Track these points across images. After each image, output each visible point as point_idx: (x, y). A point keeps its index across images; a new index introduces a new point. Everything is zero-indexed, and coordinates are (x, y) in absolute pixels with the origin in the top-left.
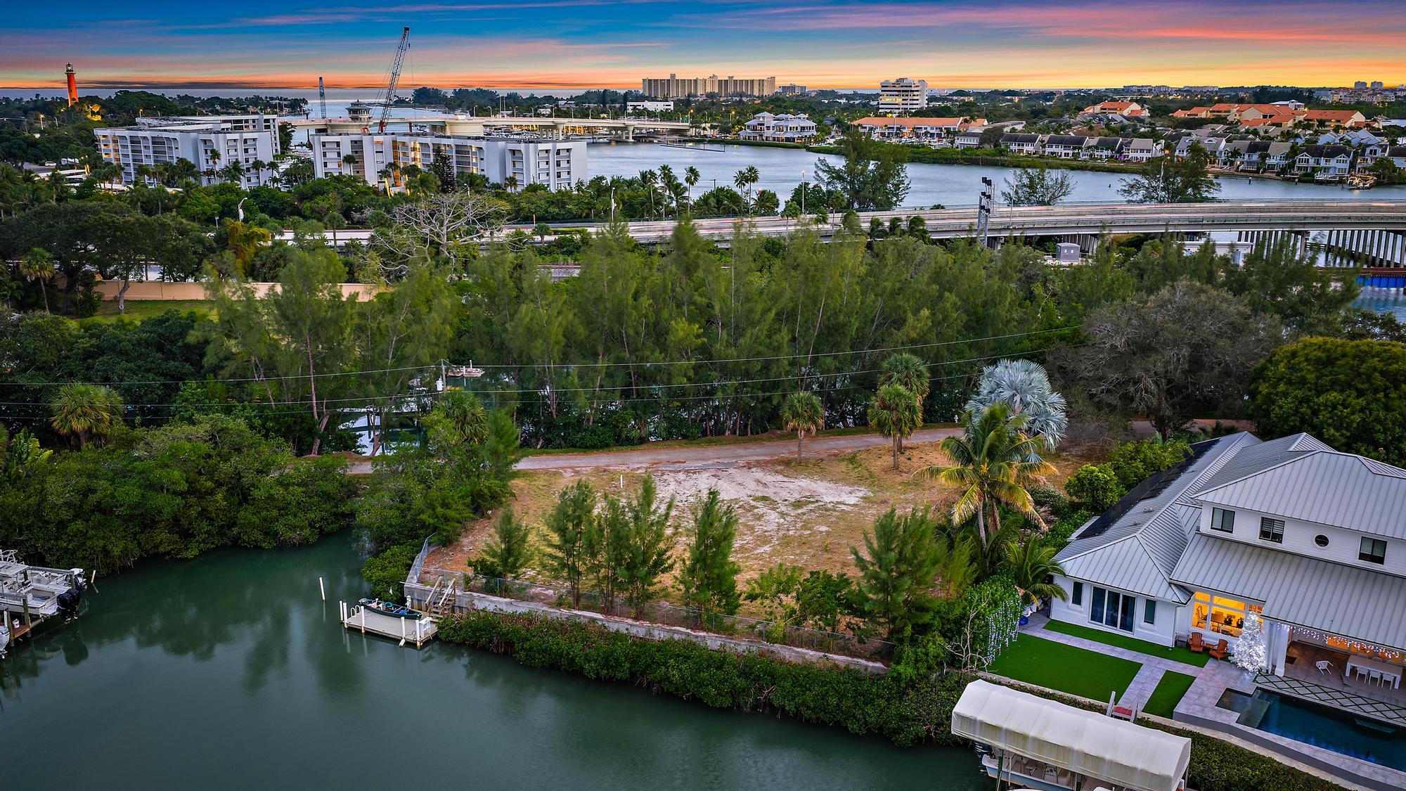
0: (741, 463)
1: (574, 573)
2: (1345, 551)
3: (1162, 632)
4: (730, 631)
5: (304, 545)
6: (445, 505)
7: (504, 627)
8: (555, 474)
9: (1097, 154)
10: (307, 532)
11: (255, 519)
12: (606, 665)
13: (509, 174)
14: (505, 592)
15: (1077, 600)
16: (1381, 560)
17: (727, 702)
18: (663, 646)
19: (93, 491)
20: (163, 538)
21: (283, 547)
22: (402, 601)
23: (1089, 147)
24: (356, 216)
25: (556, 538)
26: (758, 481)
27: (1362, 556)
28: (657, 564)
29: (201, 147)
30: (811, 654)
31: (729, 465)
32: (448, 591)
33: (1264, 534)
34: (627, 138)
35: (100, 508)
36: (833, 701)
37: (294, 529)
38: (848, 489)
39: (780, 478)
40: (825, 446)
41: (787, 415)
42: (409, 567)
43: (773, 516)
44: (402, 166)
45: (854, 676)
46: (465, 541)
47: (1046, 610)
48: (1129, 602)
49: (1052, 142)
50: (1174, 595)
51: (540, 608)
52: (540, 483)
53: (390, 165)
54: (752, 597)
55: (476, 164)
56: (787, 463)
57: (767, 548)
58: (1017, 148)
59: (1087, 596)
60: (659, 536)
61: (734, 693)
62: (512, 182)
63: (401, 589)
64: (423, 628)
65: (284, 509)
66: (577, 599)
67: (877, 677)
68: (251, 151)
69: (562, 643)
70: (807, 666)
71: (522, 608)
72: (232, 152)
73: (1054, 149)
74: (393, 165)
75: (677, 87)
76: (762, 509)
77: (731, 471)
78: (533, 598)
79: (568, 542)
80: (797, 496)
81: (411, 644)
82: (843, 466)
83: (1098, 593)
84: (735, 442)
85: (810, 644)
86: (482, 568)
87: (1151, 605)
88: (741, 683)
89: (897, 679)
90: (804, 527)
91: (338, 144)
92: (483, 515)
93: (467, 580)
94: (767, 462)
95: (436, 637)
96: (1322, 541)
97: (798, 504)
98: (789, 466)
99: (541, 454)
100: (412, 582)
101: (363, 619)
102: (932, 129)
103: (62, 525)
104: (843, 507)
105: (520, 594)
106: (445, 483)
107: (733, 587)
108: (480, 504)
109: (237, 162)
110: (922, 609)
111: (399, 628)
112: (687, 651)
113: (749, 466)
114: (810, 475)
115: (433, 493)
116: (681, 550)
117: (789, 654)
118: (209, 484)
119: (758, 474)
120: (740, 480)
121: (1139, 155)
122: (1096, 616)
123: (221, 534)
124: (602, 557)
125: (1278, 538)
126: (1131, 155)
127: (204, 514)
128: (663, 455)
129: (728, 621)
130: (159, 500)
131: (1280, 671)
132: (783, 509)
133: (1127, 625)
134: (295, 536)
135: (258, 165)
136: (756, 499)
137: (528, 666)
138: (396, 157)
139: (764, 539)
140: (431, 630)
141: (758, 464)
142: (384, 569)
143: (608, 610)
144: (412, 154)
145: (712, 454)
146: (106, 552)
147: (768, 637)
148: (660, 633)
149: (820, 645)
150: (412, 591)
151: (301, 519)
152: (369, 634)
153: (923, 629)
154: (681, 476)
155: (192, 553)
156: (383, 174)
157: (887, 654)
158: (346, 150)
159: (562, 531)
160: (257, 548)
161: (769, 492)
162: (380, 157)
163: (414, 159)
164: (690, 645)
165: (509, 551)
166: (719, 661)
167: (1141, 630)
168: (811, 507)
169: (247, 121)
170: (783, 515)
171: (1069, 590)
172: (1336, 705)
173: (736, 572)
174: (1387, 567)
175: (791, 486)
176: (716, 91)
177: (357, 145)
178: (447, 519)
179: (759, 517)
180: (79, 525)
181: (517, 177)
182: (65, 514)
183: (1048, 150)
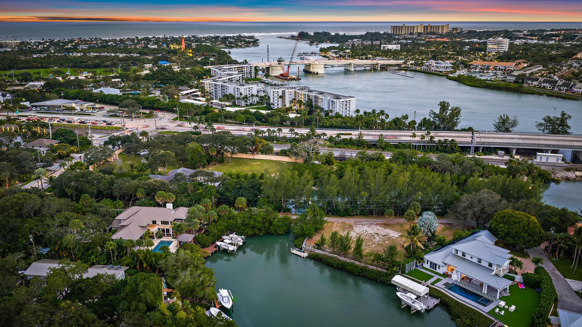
0: (375, 223)
1: (334, 247)
2: (475, 260)
3: (441, 271)
4: (361, 262)
5: (282, 235)
6: (310, 230)
7: (320, 256)
8: (333, 222)
9: (562, 88)
10: (283, 232)
11: (273, 229)
12: (338, 265)
13: (331, 109)
14: (321, 249)
15: (427, 263)
16: (480, 263)
17: (358, 274)
18: (348, 263)
19: (245, 221)
20: (257, 231)
21: (279, 235)
22: (302, 249)
23: (559, 86)
24: (284, 123)
25: (331, 241)
26: (378, 229)
27: (478, 262)
28: (349, 248)
29: (236, 90)
30: (375, 268)
31: (372, 224)
32: (310, 248)
33: (463, 255)
34: (378, 67)
35: (246, 225)
36: (375, 276)
37: (281, 231)
38: (397, 233)
39: (383, 228)
40: (396, 221)
41: (386, 214)
42: (303, 242)
43: (378, 238)
44: (297, 100)
45: (381, 272)
46: (314, 238)
47: (422, 265)
48: (436, 265)
49: (544, 81)
50: (443, 265)
51: (327, 253)
52: (329, 225)
53: (293, 99)
54: (365, 256)
55: (320, 102)
56: (385, 225)
57: (374, 246)
58: (530, 82)
59: (429, 263)
60: (349, 242)
61: (359, 273)
62: (331, 111)
63: (302, 246)
64: (306, 255)
65: (279, 226)
66: (334, 253)
67: (384, 273)
68: (251, 91)
69: (330, 260)
70: (373, 270)
71: (324, 253)
72: (245, 92)
73: (545, 85)
74: (294, 99)
75: (406, 29)
76: (376, 236)
77: (372, 225)
78: (326, 251)
79: (333, 242)
80: (385, 234)
81: (303, 257)
82: (398, 227)
83: (431, 263)
84: (375, 218)
85: (374, 266)
86: (317, 244)
87: (439, 266)
88: (360, 271)
89: (387, 273)
90: (383, 242)
91: (278, 92)
92: (317, 232)
93: (314, 246)
94: (381, 224)
95: (308, 256)
96: (472, 258)
97: (384, 236)
98: (386, 225)
99: (330, 217)
100: (303, 246)
101: (295, 251)
102: (502, 67)
103: (240, 227)
104: (394, 238)
105: (324, 250)
106: (310, 225)
107: (362, 254)
108: (317, 230)
109: (246, 95)
110: (394, 262)
111: (301, 254)
112: (352, 264)
113: (377, 225)
114: (390, 229)
115: (308, 228)
116: (353, 246)
117: (371, 267)
118: (265, 221)
119: (378, 227)
120: (373, 228)
121: (579, 90)
122: (431, 267)
123: (267, 231)
124: (339, 245)
125: (465, 256)
126: (575, 90)
127: (264, 227)
128: (358, 219)
129: (361, 260)
130: (257, 224)
131: (459, 281)
132: (380, 237)
133: (435, 269)
134: (280, 233)
135: (253, 96)
136: (376, 234)
137: (324, 264)
138: (295, 96)
139: (374, 244)
140: (307, 255)
141: (379, 225)
142: (298, 242)
143: (339, 255)
144: (300, 96)
145: (369, 220)
146: (247, 233)
147: (367, 264)
148: (348, 261)
149: (377, 266)
150: (304, 247)
151: (282, 229)
152: (296, 254)
153: (394, 266)
154: (361, 226)
155: (261, 234)
156: (291, 102)
157: (387, 269)
158: (280, 94)
159: (332, 240)
160: (273, 234)
161: (379, 232)
162: (290, 96)
163: (301, 98)
164: (353, 263)
165: (322, 242)
166: (357, 267)
167: (438, 271)
168: (387, 237)
169: (244, 67)
170: (380, 238)
171: (426, 262)
172: (465, 287)
173: (363, 251)
174: (481, 264)
175: (384, 231)
176: (422, 32)
177: (284, 92)
178: (310, 233)
179: (374, 238)
180: (243, 228)
181: (333, 109)
182: (240, 225)
183: (543, 85)
